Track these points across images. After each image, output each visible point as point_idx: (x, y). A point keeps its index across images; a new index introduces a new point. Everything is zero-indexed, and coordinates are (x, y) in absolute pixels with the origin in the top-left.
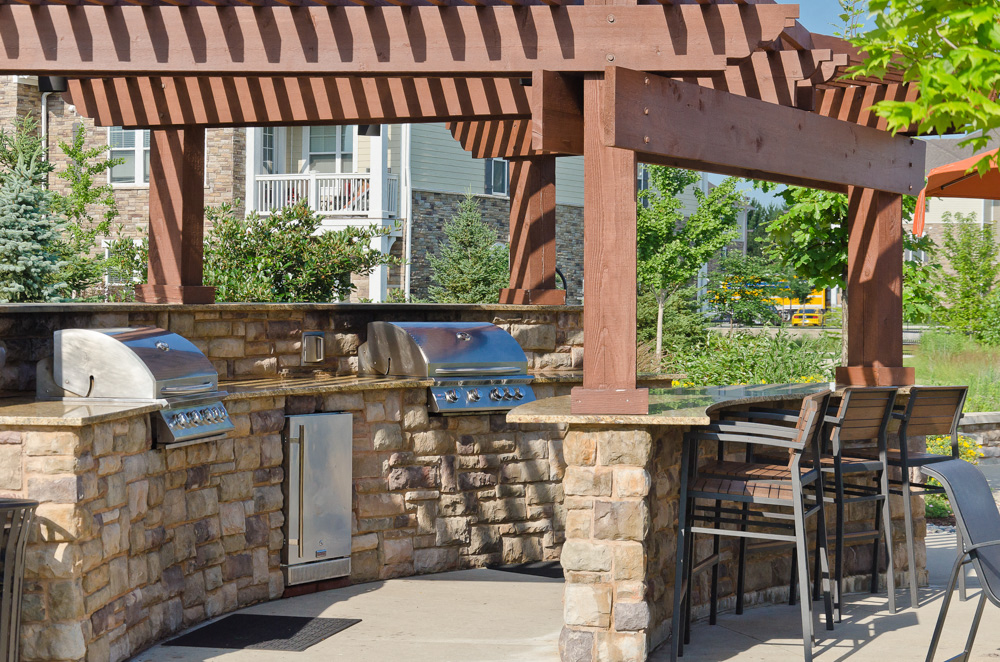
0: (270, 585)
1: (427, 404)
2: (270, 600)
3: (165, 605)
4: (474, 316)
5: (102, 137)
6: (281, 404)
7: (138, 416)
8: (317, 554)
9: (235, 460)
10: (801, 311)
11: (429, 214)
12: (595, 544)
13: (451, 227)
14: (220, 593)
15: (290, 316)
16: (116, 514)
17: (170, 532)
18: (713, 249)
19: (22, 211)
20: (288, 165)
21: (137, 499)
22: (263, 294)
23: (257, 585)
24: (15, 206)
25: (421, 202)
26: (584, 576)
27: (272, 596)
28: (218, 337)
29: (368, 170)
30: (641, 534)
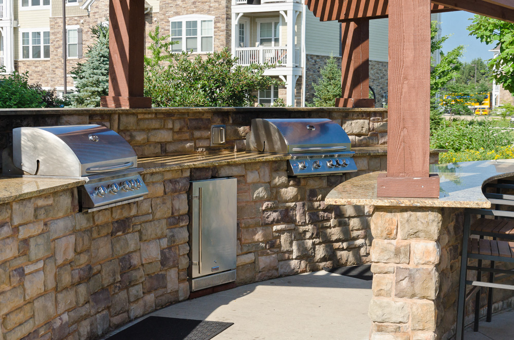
0: (179, 292)
1: (287, 171)
2: (180, 302)
3: (93, 318)
4: (320, 114)
5: (168, 32)
6: (187, 174)
7: (64, 190)
8: (213, 269)
9: (152, 213)
10: (479, 109)
11: (314, 65)
12: (395, 302)
13: (323, 71)
14: (141, 302)
15: (203, 115)
16: (40, 265)
17: (96, 268)
18: (446, 80)
19: (102, 60)
20: (251, 43)
21: (63, 249)
22: (200, 101)
23: (170, 293)
24: (98, 58)
25: (310, 60)
26: (387, 327)
27: (181, 299)
28: (155, 129)
29: (286, 45)
30: (433, 294)
